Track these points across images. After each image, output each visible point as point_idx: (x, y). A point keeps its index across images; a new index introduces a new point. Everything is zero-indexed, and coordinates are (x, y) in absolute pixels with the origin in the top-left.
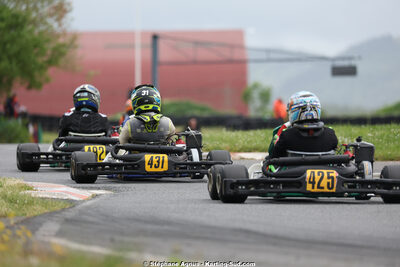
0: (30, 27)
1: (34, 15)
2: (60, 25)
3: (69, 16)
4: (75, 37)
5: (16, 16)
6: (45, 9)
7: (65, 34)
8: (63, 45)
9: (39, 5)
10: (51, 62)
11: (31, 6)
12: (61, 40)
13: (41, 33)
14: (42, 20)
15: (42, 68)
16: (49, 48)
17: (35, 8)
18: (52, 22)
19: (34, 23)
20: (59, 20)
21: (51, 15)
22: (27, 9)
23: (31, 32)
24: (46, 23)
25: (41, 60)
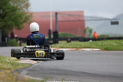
0: (18, 11)
1: (19, 7)
2: (27, 10)
3: (30, 7)
4: (32, 14)
5: (13, 8)
6: (23, 5)
7: (29, 13)
8: (28, 16)
9: (21, 4)
10: (25, 21)
11: (18, 4)
12: (28, 15)
13: (21, 13)
14: (21, 8)
15: (22, 23)
16: (24, 17)
17: (20, 5)
18: (25, 9)
19: (19, 9)
20: (27, 8)
21: (24, 7)
22: (17, 5)
23: (18, 12)
24: (23, 10)
25: (21, 21)
